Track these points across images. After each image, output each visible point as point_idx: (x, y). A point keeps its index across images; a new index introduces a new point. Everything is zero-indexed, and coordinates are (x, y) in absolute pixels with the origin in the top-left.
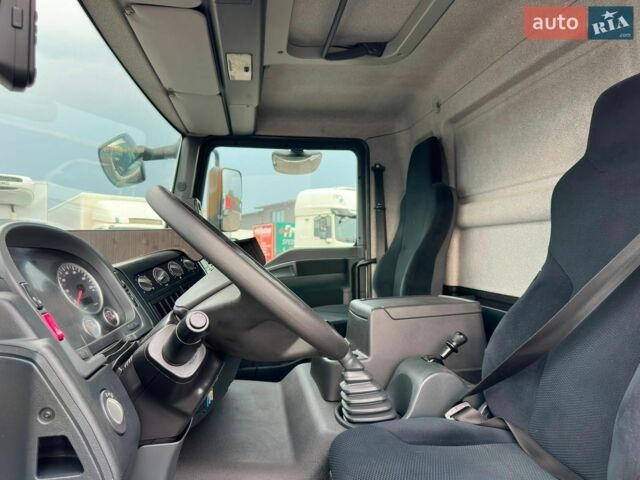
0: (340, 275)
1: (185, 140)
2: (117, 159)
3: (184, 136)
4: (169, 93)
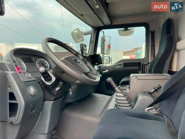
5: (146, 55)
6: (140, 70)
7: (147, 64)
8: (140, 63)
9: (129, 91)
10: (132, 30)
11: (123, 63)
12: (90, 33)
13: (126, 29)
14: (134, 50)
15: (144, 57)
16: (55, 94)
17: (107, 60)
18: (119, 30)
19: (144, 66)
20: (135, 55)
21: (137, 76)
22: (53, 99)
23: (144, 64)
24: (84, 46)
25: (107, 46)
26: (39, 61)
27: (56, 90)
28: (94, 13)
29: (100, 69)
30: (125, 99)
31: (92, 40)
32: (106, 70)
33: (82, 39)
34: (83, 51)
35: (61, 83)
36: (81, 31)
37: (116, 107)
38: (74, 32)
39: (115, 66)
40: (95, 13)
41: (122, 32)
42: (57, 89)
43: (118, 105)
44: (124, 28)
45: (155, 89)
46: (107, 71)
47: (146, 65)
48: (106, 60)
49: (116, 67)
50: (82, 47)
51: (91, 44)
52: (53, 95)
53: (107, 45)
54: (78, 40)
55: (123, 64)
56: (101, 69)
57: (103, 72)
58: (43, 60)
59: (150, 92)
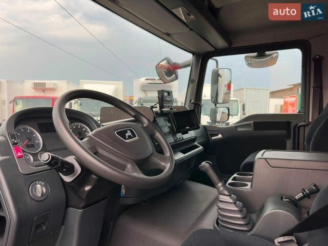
0: (285, 132)
1: (194, 56)
2: (165, 70)
3: (193, 54)
4: (168, 35)
5: (303, 107)
6: (288, 137)
7: (304, 126)
8: (289, 123)
9: (250, 190)
10: (274, 56)
11: (254, 123)
12: (188, 65)
13: (261, 55)
14: (292, 86)
15: (298, 111)
16: (84, 197)
17: (223, 113)
18: (246, 57)
19: (297, 130)
20: (295, 97)
21: (268, 160)
22: (82, 204)
23: (297, 125)
24: (166, 94)
25: (226, 86)
26: (73, 127)
27: (84, 190)
28: (189, 30)
29: (207, 133)
30: (236, 209)
31: (192, 78)
32: (217, 135)
33: (174, 75)
34: (162, 104)
35: (94, 177)
36: (174, 62)
37: (218, 223)
38: (161, 64)
39: (236, 127)
40: (191, 29)
41: (252, 59)
42: (87, 188)
43: (222, 221)
44: (256, 53)
45: (303, 193)
46: (220, 136)
47: (302, 129)
48: (221, 113)
49: (239, 129)
50: (160, 97)
51: (191, 85)
52: (80, 198)
53: (226, 83)
54: (168, 79)
55: (252, 124)
56: (209, 133)
57: (213, 138)
58: (81, 126)
59: (294, 199)
